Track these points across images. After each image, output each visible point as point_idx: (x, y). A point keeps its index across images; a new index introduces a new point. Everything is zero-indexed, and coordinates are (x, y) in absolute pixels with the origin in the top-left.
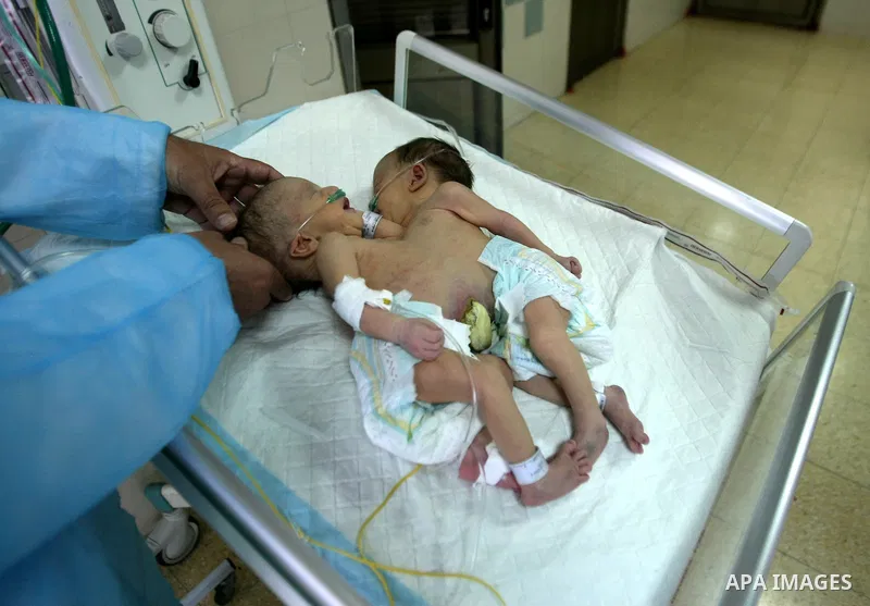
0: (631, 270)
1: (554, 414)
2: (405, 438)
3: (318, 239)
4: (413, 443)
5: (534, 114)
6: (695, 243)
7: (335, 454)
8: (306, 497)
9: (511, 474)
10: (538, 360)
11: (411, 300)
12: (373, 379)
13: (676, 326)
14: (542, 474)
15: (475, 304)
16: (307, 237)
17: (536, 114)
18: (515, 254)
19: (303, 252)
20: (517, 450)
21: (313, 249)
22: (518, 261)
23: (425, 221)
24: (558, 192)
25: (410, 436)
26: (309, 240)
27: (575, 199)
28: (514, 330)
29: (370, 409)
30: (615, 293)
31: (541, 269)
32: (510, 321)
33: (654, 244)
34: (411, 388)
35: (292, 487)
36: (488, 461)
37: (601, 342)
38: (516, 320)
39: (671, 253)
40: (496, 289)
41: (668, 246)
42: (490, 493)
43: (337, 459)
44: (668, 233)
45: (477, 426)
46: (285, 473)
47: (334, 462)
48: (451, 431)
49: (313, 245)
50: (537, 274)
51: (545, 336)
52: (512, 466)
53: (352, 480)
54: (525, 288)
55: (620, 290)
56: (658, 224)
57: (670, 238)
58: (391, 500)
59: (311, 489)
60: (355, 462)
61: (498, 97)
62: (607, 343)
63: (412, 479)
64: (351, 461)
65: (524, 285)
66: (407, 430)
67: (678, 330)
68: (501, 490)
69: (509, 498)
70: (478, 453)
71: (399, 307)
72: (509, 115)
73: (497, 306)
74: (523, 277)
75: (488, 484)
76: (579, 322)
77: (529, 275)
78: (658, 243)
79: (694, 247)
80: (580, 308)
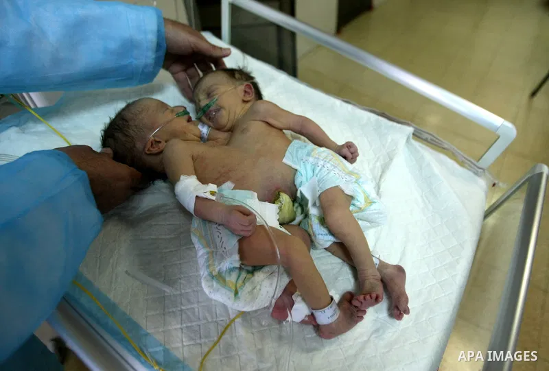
0: (390, 157)
1: (339, 266)
2: (232, 295)
3: (166, 142)
4: (239, 298)
5: (319, 47)
6: (433, 138)
7: (182, 304)
8: (159, 337)
9: (312, 316)
10: (331, 233)
11: (234, 188)
12: (208, 250)
13: (422, 196)
14: (336, 317)
15: (282, 194)
16: (158, 140)
17: (319, 46)
18: (309, 154)
19: (155, 150)
20: (318, 299)
21: (161, 149)
22: (311, 159)
23: (244, 131)
24: (338, 103)
25: (236, 293)
26: (160, 142)
27: (349, 107)
28: (313, 211)
29: (206, 273)
30: (380, 173)
31: (329, 165)
32: (310, 204)
33: (405, 138)
34: (237, 257)
35: (149, 331)
36: (295, 306)
37: (377, 213)
38: (314, 205)
39: (417, 144)
40: (297, 182)
41: (416, 140)
42: (296, 328)
43: (183, 308)
44: (415, 131)
45: (285, 280)
46: (144, 321)
47: (181, 310)
48: (267, 287)
49: (162, 146)
50: (326, 169)
51: (336, 216)
52: (314, 311)
53: (194, 324)
54: (318, 181)
55: (383, 172)
56: (408, 125)
57: (417, 134)
58: (223, 337)
59: (164, 332)
60: (196, 310)
61: (293, 35)
62: (381, 213)
63: (238, 320)
64: (193, 309)
65: (317, 179)
66: (234, 289)
67: (423, 200)
68: (304, 326)
69: (309, 332)
70: (286, 300)
71: (222, 196)
72: (301, 47)
73: (299, 195)
74: (317, 171)
75: (293, 322)
76: (360, 201)
77: (321, 170)
78: (408, 138)
79: (431, 139)
80: (360, 190)
